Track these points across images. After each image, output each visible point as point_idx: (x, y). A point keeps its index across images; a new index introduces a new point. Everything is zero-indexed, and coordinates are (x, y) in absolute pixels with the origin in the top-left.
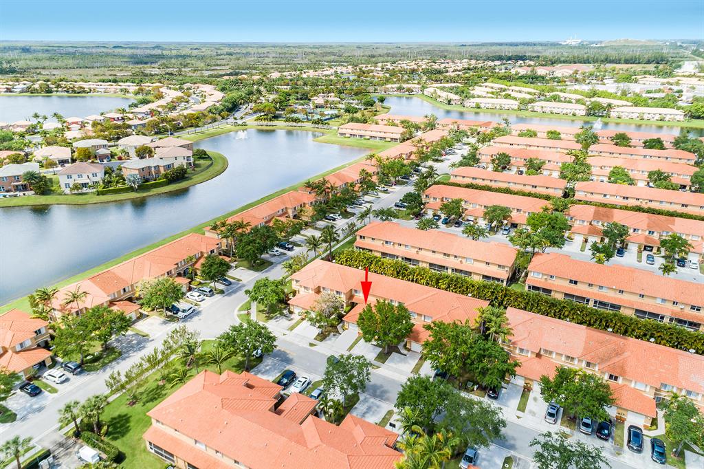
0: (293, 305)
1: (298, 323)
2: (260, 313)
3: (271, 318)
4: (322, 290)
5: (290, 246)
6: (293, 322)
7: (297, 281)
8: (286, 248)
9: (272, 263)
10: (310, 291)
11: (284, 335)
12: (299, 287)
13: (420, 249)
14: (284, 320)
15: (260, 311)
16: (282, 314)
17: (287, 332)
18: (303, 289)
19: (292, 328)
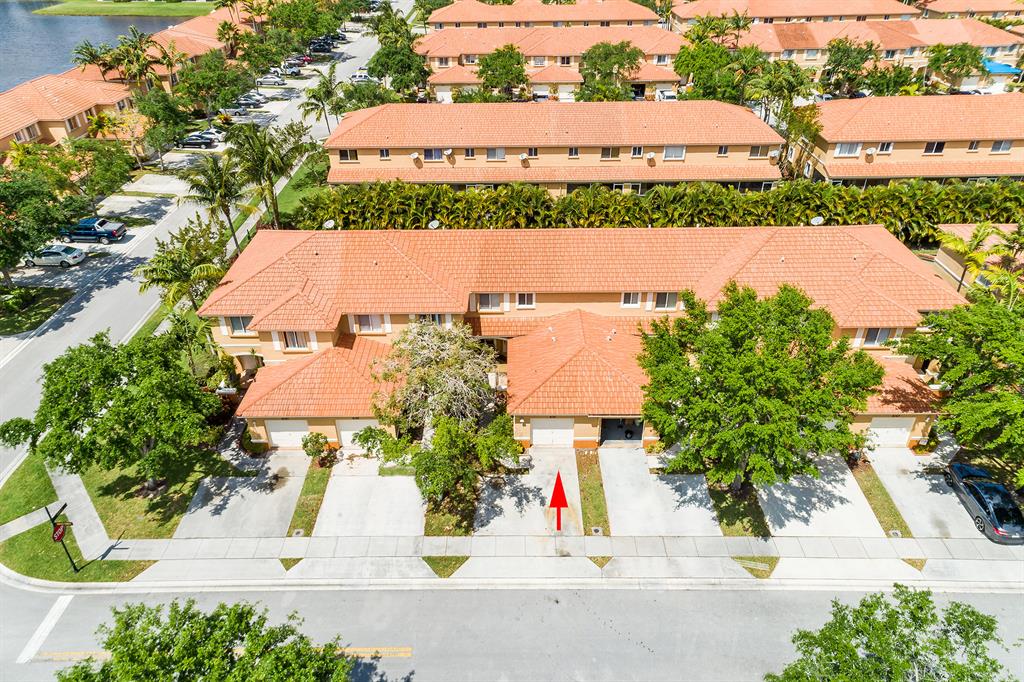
0: (260, 421)
1: (316, 488)
2: (117, 501)
3: (183, 506)
4: (355, 328)
5: (112, 226)
6: (294, 487)
7: (237, 322)
8: (98, 237)
9: (65, 295)
10: (314, 346)
11: (289, 563)
12: (256, 344)
13: (533, 151)
14: (244, 491)
15: (107, 491)
16: (221, 472)
17: (296, 546)
18: (278, 345)
19: (305, 519)
